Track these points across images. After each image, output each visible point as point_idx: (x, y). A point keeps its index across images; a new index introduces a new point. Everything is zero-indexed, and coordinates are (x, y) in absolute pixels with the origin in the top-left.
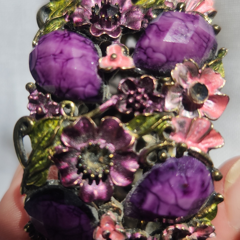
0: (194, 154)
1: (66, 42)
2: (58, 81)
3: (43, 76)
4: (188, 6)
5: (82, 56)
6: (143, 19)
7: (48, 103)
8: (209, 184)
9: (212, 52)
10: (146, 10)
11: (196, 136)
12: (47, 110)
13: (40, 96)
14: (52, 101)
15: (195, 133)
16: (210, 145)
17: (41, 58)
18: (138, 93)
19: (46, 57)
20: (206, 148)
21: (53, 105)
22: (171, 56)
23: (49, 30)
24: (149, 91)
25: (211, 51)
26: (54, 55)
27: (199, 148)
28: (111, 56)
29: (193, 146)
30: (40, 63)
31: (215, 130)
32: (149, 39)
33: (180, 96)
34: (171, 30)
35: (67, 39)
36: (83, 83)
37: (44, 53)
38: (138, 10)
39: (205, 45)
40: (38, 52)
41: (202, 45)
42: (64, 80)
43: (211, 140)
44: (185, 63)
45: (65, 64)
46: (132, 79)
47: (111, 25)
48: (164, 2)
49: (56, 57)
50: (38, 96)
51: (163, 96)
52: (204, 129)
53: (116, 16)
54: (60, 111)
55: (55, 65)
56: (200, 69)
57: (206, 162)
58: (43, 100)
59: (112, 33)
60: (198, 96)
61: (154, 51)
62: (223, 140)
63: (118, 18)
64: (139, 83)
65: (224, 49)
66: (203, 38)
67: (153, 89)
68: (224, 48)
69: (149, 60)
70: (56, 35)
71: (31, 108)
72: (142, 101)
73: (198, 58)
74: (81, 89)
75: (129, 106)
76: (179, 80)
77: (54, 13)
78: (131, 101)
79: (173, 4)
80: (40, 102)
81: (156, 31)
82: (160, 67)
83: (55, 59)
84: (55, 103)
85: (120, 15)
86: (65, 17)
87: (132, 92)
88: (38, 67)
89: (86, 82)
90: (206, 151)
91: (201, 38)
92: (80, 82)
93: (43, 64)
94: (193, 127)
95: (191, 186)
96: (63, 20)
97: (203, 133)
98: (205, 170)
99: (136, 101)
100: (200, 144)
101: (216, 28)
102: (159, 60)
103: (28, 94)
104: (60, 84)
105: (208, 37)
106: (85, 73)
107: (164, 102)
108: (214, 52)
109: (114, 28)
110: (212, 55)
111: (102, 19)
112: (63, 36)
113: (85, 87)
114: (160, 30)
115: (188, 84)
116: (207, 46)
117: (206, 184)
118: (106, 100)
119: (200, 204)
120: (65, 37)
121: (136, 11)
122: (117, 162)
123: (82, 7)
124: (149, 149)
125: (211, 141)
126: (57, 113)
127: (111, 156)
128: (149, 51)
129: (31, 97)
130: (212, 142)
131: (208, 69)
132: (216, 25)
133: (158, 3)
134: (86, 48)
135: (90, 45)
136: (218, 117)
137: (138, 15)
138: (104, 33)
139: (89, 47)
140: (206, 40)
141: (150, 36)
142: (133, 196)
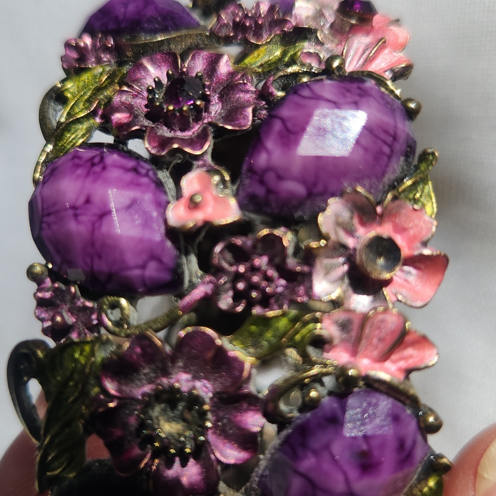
0: (376, 385)
1: (97, 177)
2: (88, 260)
3: (58, 251)
4: (352, 60)
5: (132, 205)
6: (257, 99)
7: (75, 303)
8: (414, 443)
9: (406, 160)
10: (264, 75)
11: (376, 347)
12: (76, 317)
13: (56, 290)
14: (82, 300)
15: (375, 341)
16: (411, 363)
17: (49, 215)
18: (254, 270)
19: (58, 212)
20: (400, 369)
21: (85, 308)
22: (315, 184)
23: (63, 148)
24: (277, 260)
25: (402, 159)
26: (74, 208)
27: (387, 371)
28: (191, 199)
29: (374, 369)
30: (49, 225)
31: (415, 332)
32: (268, 151)
33: (344, 264)
34: (310, 129)
35: (97, 169)
36: (139, 261)
37: (54, 204)
38: (245, 82)
39: (386, 150)
40: (43, 201)
41: (381, 152)
42: (100, 257)
43: (410, 351)
44: (346, 197)
45: (97, 225)
46: (239, 241)
47: (189, 122)
48: (299, 56)
49: (78, 212)
50: (53, 291)
51: (306, 269)
52: (393, 332)
53: (198, 103)
54: (100, 319)
55: (77, 228)
56: (379, 203)
57: (403, 398)
58: (63, 297)
59: (191, 142)
60: (381, 261)
61: (280, 178)
62: (435, 351)
63: (202, 106)
64: (254, 247)
65: (430, 151)
66: (383, 136)
67: (284, 257)
68: (430, 148)
69: (272, 197)
70: (76, 161)
71: (43, 316)
72: (264, 284)
73: (374, 180)
74: (136, 272)
75: (238, 296)
76: (336, 233)
77: (73, 105)
78: (241, 286)
79: (320, 56)
80: (58, 302)
81: (280, 133)
82: (296, 208)
83: (76, 216)
84: (89, 304)
85: (206, 99)
86: (93, 114)
87: (242, 269)
88: (46, 233)
89: (144, 257)
90: (401, 377)
91: (377, 137)
92: (131, 259)
93: (55, 227)
94: (367, 330)
95: (376, 453)
96: (92, 121)
97: (390, 341)
98: (403, 416)
99: (252, 286)
100: (388, 364)
101: (412, 105)
102: (292, 195)
103: (34, 286)
104: (92, 267)
105: (392, 132)
106: (141, 240)
107: (311, 282)
108: (410, 160)
109: (197, 128)
110: (405, 167)
111: (169, 114)
112: (89, 164)
113: (143, 267)
114: (287, 130)
115: (358, 238)
116: (392, 151)
117: (408, 443)
118: (193, 286)
119: (400, 484)
120: (93, 165)
121: (240, 83)
122: (221, 414)
123: (129, 86)
124: (281, 385)
125: (411, 355)
126: (95, 322)
127: (206, 407)
128: (270, 177)
129: (40, 295)
130: (411, 357)
131: (397, 202)
132: (410, 100)
133: (286, 59)
134: (139, 185)
135: (147, 175)
136: (427, 301)
137: (248, 92)
138: (176, 146)
139: (145, 180)
140: (389, 140)
141: (270, 144)
142: (263, 479)
